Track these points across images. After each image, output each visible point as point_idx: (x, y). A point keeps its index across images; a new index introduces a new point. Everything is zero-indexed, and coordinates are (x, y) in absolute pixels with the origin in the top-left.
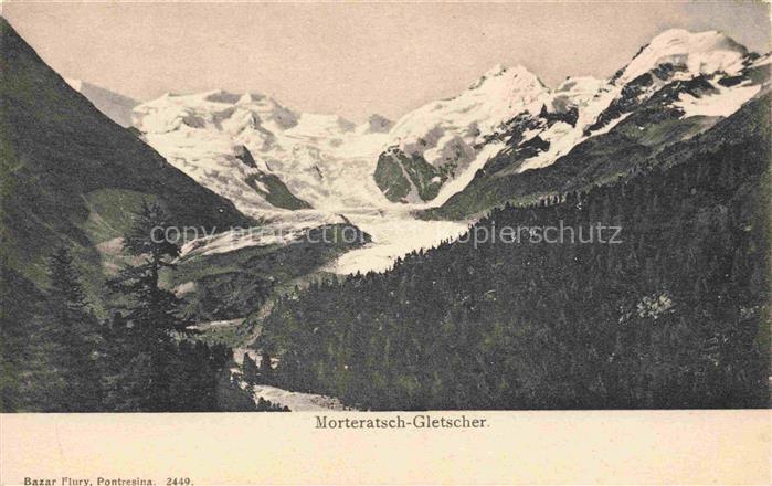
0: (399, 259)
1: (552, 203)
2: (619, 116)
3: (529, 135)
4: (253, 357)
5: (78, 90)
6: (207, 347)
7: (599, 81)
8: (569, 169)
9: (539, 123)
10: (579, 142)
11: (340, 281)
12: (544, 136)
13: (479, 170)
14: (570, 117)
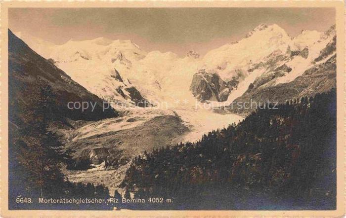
0: (205, 135)
1: (293, 103)
2: (332, 53)
3: (280, 64)
4: (120, 192)
5: (20, 38)
6: (94, 187)
7: (320, 33)
8: (303, 83)
9: (286, 57)
10: (309, 68)
11: (170, 148)
12: (289, 65)
13: (251, 84)
14: (304, 53)
